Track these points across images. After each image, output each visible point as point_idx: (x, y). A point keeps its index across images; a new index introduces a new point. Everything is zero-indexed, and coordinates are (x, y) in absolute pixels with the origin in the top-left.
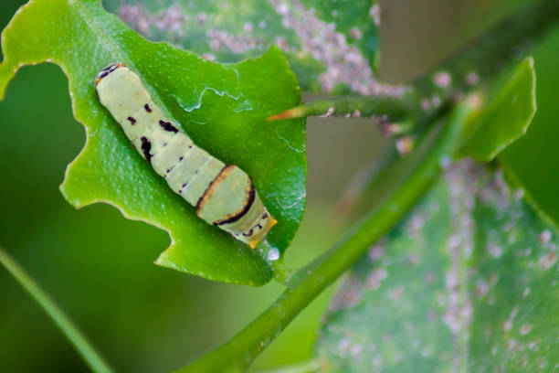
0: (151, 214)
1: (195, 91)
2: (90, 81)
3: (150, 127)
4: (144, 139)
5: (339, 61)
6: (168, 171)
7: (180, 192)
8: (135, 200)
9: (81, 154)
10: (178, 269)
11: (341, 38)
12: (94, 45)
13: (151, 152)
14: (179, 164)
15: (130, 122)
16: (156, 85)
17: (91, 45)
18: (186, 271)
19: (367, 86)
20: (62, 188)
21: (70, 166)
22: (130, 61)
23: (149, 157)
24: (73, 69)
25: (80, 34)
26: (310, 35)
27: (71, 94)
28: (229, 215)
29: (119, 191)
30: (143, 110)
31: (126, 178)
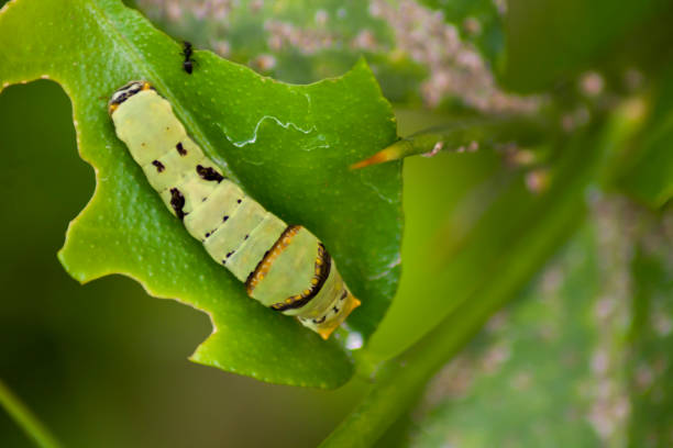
0: (184, 290)
1: (248, 120)
2: (103, 105)
3: (183, 176)
4: (175, 191)
5: (449, 63)
6: (208, 235)
7: (224, 262)
8: (163, 270)
9: (89, 205)
10: (223, 368)
11: (452, 32)
12: (107, 55)
13: (185, 209)
14: (223, 226)
15: (155, 168)
16: (195, 109)
17: (103, 54)
18: (233, 370)
19: (487, 96)
20: (61, 255)
21: (72, 224)
22: (157, 76)
23: (181, 215)
24: (78, 88)
25: (89, 38)
26: (409, 26)
27: (76, 123)
28: (292, 297)
29: (141, 258)
30: (174, 151)
31: (150, 238)
